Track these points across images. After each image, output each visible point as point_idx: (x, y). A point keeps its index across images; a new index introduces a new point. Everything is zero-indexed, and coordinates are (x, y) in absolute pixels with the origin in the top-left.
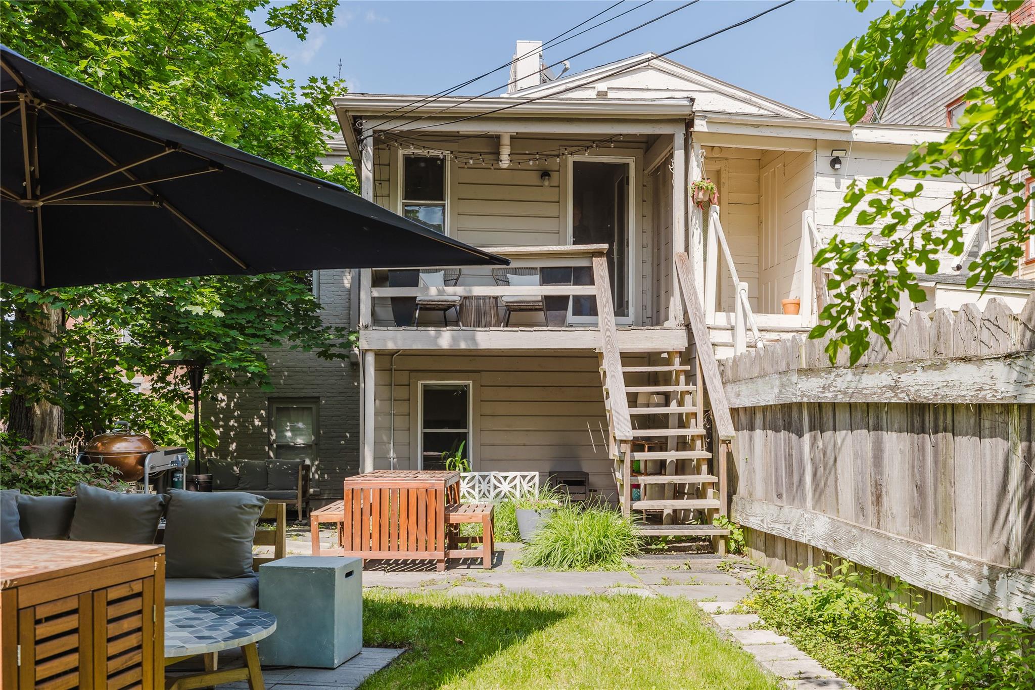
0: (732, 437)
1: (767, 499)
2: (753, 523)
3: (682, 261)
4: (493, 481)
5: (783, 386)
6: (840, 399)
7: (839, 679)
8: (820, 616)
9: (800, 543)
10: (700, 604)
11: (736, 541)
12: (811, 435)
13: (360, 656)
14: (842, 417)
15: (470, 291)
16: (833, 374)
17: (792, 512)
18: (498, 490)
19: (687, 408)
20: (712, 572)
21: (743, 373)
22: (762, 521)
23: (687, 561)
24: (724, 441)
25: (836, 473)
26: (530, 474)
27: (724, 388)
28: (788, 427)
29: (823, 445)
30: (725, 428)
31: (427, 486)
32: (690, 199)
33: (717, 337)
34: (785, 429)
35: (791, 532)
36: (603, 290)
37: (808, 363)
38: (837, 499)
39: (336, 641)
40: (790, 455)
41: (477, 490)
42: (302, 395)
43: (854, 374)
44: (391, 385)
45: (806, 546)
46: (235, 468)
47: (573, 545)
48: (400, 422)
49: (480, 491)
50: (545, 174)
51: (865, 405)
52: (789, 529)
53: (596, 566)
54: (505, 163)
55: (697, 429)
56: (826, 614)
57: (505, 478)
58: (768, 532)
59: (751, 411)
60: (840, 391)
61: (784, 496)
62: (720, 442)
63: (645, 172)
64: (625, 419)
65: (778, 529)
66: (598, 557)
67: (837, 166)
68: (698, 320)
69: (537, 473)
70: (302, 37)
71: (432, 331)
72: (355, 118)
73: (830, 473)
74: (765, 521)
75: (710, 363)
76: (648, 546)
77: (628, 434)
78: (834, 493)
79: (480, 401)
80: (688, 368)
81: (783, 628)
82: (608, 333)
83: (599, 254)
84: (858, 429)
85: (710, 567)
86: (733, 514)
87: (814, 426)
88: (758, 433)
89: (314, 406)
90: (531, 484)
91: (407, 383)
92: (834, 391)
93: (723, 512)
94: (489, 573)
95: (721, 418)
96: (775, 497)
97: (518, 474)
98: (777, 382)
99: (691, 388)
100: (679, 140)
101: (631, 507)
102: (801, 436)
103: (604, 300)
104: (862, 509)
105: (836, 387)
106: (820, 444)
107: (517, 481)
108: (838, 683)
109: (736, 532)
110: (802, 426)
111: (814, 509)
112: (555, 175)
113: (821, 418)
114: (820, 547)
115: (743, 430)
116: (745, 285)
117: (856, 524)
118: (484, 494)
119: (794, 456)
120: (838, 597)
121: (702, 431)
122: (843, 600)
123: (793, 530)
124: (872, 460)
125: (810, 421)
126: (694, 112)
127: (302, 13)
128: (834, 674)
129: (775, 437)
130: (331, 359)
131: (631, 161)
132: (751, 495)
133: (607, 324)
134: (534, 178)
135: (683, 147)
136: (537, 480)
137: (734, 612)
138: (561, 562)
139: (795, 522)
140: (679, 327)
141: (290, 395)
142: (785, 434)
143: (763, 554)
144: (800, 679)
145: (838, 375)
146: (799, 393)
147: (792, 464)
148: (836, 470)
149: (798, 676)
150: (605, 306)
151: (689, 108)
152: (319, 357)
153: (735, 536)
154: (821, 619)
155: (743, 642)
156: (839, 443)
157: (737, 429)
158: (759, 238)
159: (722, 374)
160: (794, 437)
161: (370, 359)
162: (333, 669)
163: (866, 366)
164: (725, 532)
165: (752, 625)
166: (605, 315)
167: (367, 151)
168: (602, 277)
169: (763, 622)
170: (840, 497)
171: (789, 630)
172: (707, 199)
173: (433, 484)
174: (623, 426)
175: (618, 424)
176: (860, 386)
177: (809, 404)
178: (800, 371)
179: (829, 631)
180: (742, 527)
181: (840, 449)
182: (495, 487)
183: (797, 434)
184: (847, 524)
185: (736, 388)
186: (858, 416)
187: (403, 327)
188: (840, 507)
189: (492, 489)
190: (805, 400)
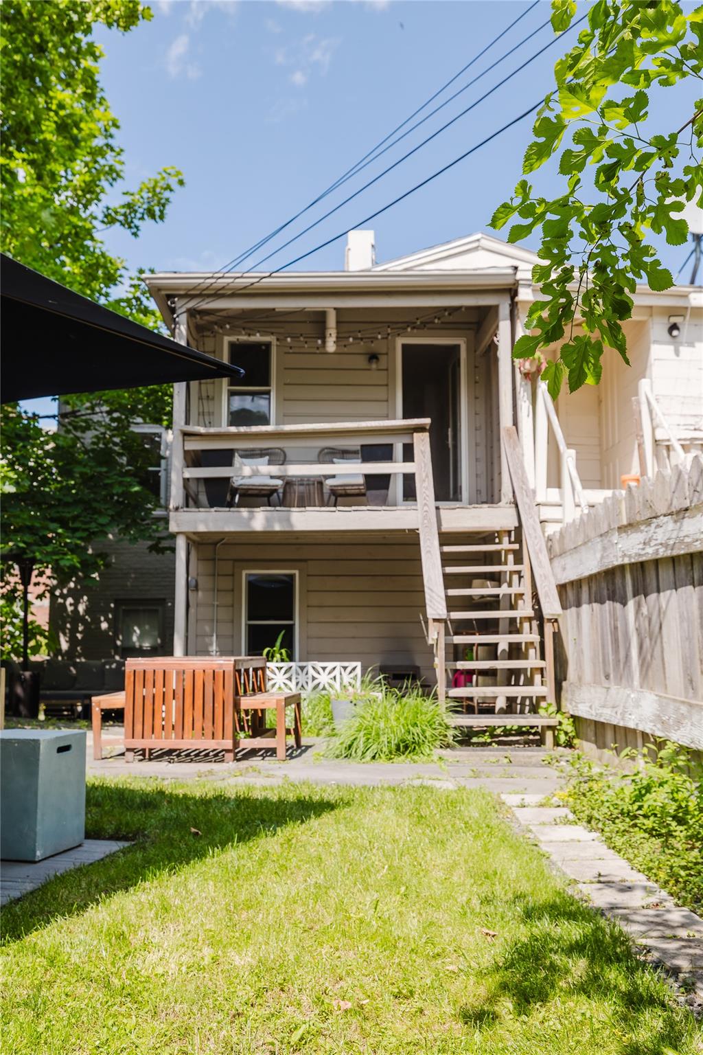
0: (559, 615)
1: (596, 682)
2: (583, 712)
3: (510, 436)
4: (311, 672)
5: (604, 549)
6: (663, 553)
7: (651, 884)
8: (640, 808)
9: (630, 729)
10: (503, 797)
11: (566, 733)
12: (635, 602)
13: (79, 849)
14: (666, 574)
15: (286, 470)
16: (653, 526)
17: (618, 692)
18: (316, 682)
19: (515, 590)
20: (535, 766)
21: (569, 545)
22: (591, 707)
23: (507, 754)
24: (549, 620)
25: (662, 642)
26: (352, 665)
27: (551, 563)
28: (612, 598)
29: (648, 610)
30: (551, 606)
31: (215, 667)
32: (517, 371)
33: (546, 513)
34: (609, 600)
35: (619, 716)
36: (423, 465)
37: (628, 518)
38: (664, 673)
39: (39, 828)
40: (616, 628)
41: (294, 681)
42: (149, 597)
43: (676, 522)
44: (214, 575)
45: (634, 731)
46: (72, 668)
47: (378, 734)
48: (223, 614)
49: (297, 683)
50: (373, 357)
51: (689, 557)
52: (616, 713)
53: (403, 757)
54: (331, 346)
55: (525, 609)
56: (646, 806)
57: (324, 669)
58: (597, 719)
59: (577, 584)
60: (661, 544)
61: (612, 676)
62: (545, 621)
63: (477, 353)
64: (439, 596)
65: (607, 716)
66: (406, 747)
67: (675, 333)
68: (525, 493)
69: (359, 664)
70: (135, 234)
71: (244, 512)
72: (169, 297)
73: (656, 642)
74: (593, 707)
75: (536, 537)
76: (466, 738)
77: (441, 613)
78: (661, 666)
79: (307, 591)
80: (516, 546)
81: (593, 822)
82: (426, 508)
83: (420, 429)
84: (682, 586)
85: (534, 760)
86: (563, 703)
87: (638, 590)
88: (585, 608)
89: (160, 608)
90: (352, 675)
91: (231, 573)
92: (655, 545)
93: (551, 699)
94: (283, 765)
95: (547, 595)
96: (603, 678)
97: (338, 664)
98: (599, 547)
99: (518, 568)
100: (504, 310)
101: (447, 693)
102: (624, 604)
103: (424, 475)
104: (691, 681)
105: (656, 540)
106: (644, 610)
107: (336, 672)
108: (645, 888)
109: (565, 722)
110: (625, 592)
111: (641, 687)
112: (383, 359)
113: (644, 580)
114: (648, 731)
115: (570, 607)
116: (572, 452)
117: (686, 700)
118: (302, 686)
119: (619, 629)
120: (661, 785)
121: (531, 613)
122: (667, 788)
123: (621, 714)
124: (699, 621)
125: (634, 586)
126: (517, 281)
127: (136, 211)
128: (644, 878)
129: (601, 610)
130: (163, 553)
131: (462, 342)
132: (580, 679)
133: (425, 499)
134: (361, 362)
135: (508, 317)
136: (358, 671)
137: (542, 806)
138: (363, 753)
139: (622, 705)
140: (508, 505)
141: (135, 597)
142: (609, 605)
143: (593, 746)
144: (600, 882)
145: (658, 526)
146: (620, 554)
147: (617, 637)
148: (662, 638)
149: (597, 879)
150: (424, 481)
151: (512, 277)
152: (150, 551)
153: (564, 727)
154: (640, 812)
155: (542, 838)
156: (664, 606)
157: (564, 607)
158: (600, 418)
159: (550, 550)
160: (618, 606)
161: (181, 544)
162: (35, 862)
163: (687, 509)
164: (553, 722)
165: (558, 820)
166: (424, 490)
167: (179, 329)
168: (423, 452)
169: (571, 817)
170: (667, 670)
171: (600, 825)
172: (534, 369)
173: (221, 664)
174: (436, 604)
175: (431, 601)
176: (682, 534)
177: (632, 565)
178: (622, 529)
179: (650, 826)
180: (572, 716)
181: (665, 613)
182: (314, 679)
183: (621, 603)
184: (675, 700)
185: (563, 562)
186: (682, 571)
187: (215, 509)
188: (668, 682)
189: (310, 681)
190: (626, 561)
